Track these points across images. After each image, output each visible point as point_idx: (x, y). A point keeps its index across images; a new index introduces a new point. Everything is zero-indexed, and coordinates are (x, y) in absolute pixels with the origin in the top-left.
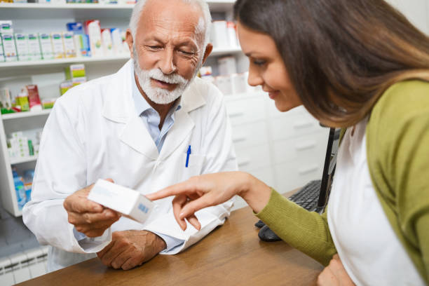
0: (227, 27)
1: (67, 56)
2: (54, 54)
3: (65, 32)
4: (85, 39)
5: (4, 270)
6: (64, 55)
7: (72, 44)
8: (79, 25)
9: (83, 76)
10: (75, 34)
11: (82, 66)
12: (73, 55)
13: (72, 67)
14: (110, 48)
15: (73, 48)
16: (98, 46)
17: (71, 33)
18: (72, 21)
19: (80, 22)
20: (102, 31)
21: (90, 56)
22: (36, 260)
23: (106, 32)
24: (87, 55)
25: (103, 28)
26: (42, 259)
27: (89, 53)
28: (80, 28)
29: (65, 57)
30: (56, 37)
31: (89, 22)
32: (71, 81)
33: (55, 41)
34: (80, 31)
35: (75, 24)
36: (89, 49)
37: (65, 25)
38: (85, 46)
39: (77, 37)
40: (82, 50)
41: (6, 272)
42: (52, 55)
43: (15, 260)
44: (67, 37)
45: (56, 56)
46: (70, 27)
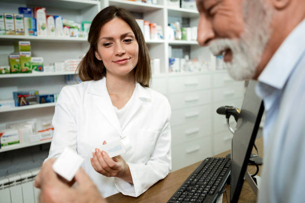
0: (144, 24)
1: (17, 33)
2: (6, 30)
3: (16, 14)
4: (33, 21)
5: (3, 186)
6: (15, 32)
7: (22, 24)
8: (29, 10)
9: (28, 51)
10: (24, 16)
11: (29, 43)
12: (22, 33)
13: (20, 43)
14: (53, 31)
15: (23, 28)
16: (43, 28)
17: (22, 16)
18: (24, 6)
19: (30, 8)
20: (47, 17)
21: (36, 35)
22: (27, 180)
23: (51, 18)
24: (34, 34)
25: (48, 14)
26: (31, 179)
27: (35, 33)
28: (30, 12)
29: (15, 34)
30: (9, 17)
31: (38, 9)
32: (19, 54)
33: (7, 21)
34: (29, 15)
35: (26, 9)
36: (36, 30)
37: (17, 8)
38: (33, 27)
39: (26, 19)
40: (29, 30)
41: (5, 188)
42: (4, 32)
43: (11, 179)
44: (18, 18)
45: (7, 32)
46: (21, 10)
